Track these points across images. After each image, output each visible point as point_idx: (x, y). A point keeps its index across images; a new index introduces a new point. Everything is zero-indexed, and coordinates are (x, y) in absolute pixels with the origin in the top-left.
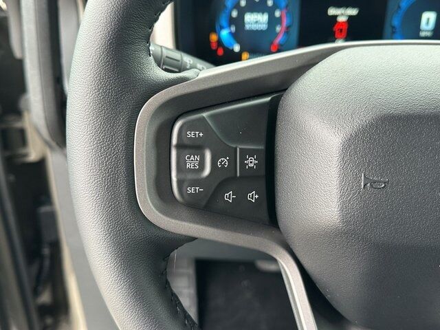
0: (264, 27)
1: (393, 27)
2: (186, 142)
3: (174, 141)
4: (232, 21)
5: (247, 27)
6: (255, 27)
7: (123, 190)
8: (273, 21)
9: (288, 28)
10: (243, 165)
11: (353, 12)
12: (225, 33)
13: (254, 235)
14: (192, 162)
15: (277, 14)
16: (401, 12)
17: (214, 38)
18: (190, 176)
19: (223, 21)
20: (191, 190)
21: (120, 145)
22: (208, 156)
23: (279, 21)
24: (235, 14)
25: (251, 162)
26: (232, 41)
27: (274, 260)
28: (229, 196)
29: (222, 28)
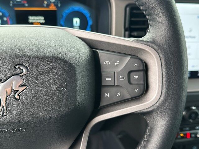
15: (5, 19)
23: (7, 22)
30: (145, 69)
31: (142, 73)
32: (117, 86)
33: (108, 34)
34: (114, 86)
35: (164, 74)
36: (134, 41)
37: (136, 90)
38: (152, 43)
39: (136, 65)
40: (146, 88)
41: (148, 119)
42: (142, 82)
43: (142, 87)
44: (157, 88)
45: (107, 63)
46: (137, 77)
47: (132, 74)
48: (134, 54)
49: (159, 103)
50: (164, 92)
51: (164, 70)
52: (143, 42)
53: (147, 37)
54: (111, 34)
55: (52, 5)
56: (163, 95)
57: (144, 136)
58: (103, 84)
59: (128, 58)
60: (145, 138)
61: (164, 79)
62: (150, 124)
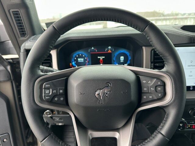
0: (83, 61)
1: (114, 60)
2: (46, 87)
3: (43, 87)
4: (75, 60)
5: (79, 61)
6: (80, 61)
7: (32, 98)
8: (85, 60)
9: (89, 61)
10: (59, 92)
11: (104, 57)
12: (73, 63)
13: (63, 108)
14: (47, 92)
15: (86, 58)
16: (115, 57)
17: (71, 64)
18: (47, 95)
19: (73, 60)
20: (47, 98)
21: (31, 89)
22: (51, 90)
23: (86, 60)
24: (75, 59)
25: (61, 91)
26: (75, 65)
27: (69, 114)
28: (56, 99)
29: (73, 62)
30: (164, 85)
31: (162, 87)
32: (150, 93)
33: (141, 67)
34: (148, 93)
35: (174, 87)
36: (158, 71)
37: (160, 95)
38: (167, 72)
39: (159, 83)
40: (164, 94)
41: (166, 110)
42: (162, 91)
43: (162, 93)
44: (170, 94)
45: (144, 82)
46: (160, 89)
47: (157, 87)
48: (158, 78)
49: (171, 101)
50: (174, 96)
51: (173, 85)
52: (162, 72)
53: (164, 70)
54: (143, 68)
55: (110, 50)
56: (173, 98)
57: (164, 118)
58: (142, 92)
59: (155, 80)
60: (165, 119)
61: (174, 90)
62: (167, 113)
